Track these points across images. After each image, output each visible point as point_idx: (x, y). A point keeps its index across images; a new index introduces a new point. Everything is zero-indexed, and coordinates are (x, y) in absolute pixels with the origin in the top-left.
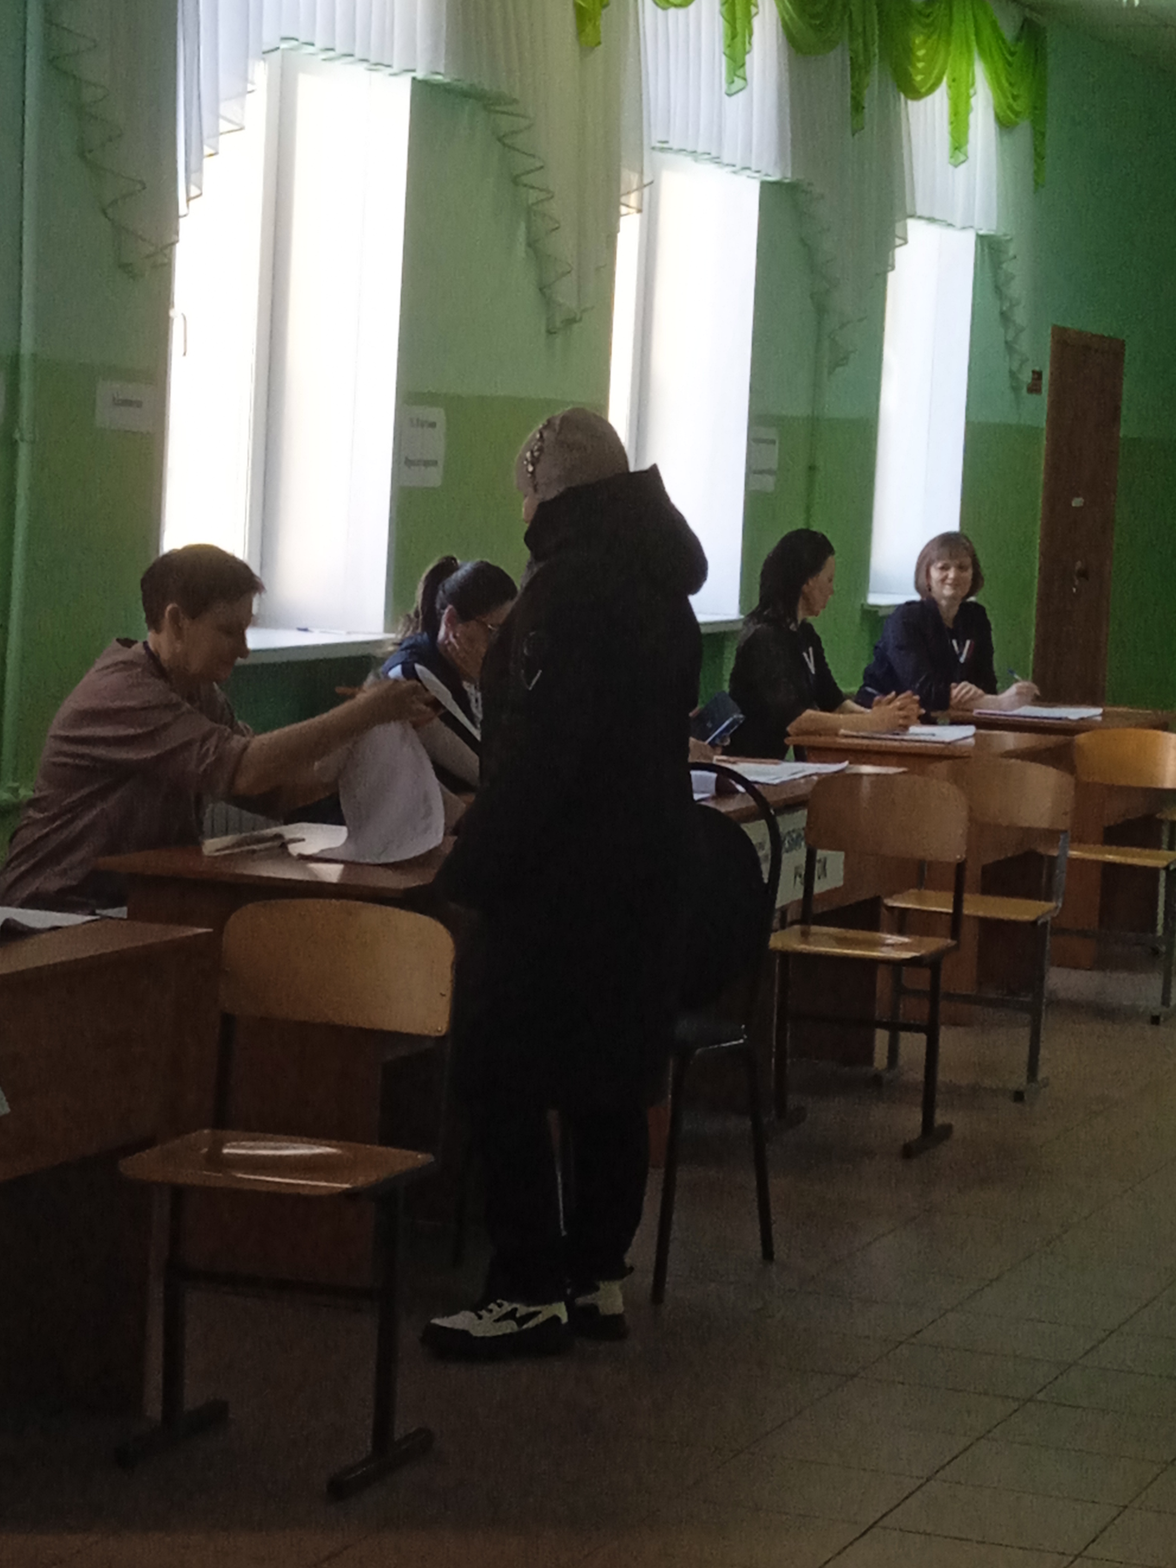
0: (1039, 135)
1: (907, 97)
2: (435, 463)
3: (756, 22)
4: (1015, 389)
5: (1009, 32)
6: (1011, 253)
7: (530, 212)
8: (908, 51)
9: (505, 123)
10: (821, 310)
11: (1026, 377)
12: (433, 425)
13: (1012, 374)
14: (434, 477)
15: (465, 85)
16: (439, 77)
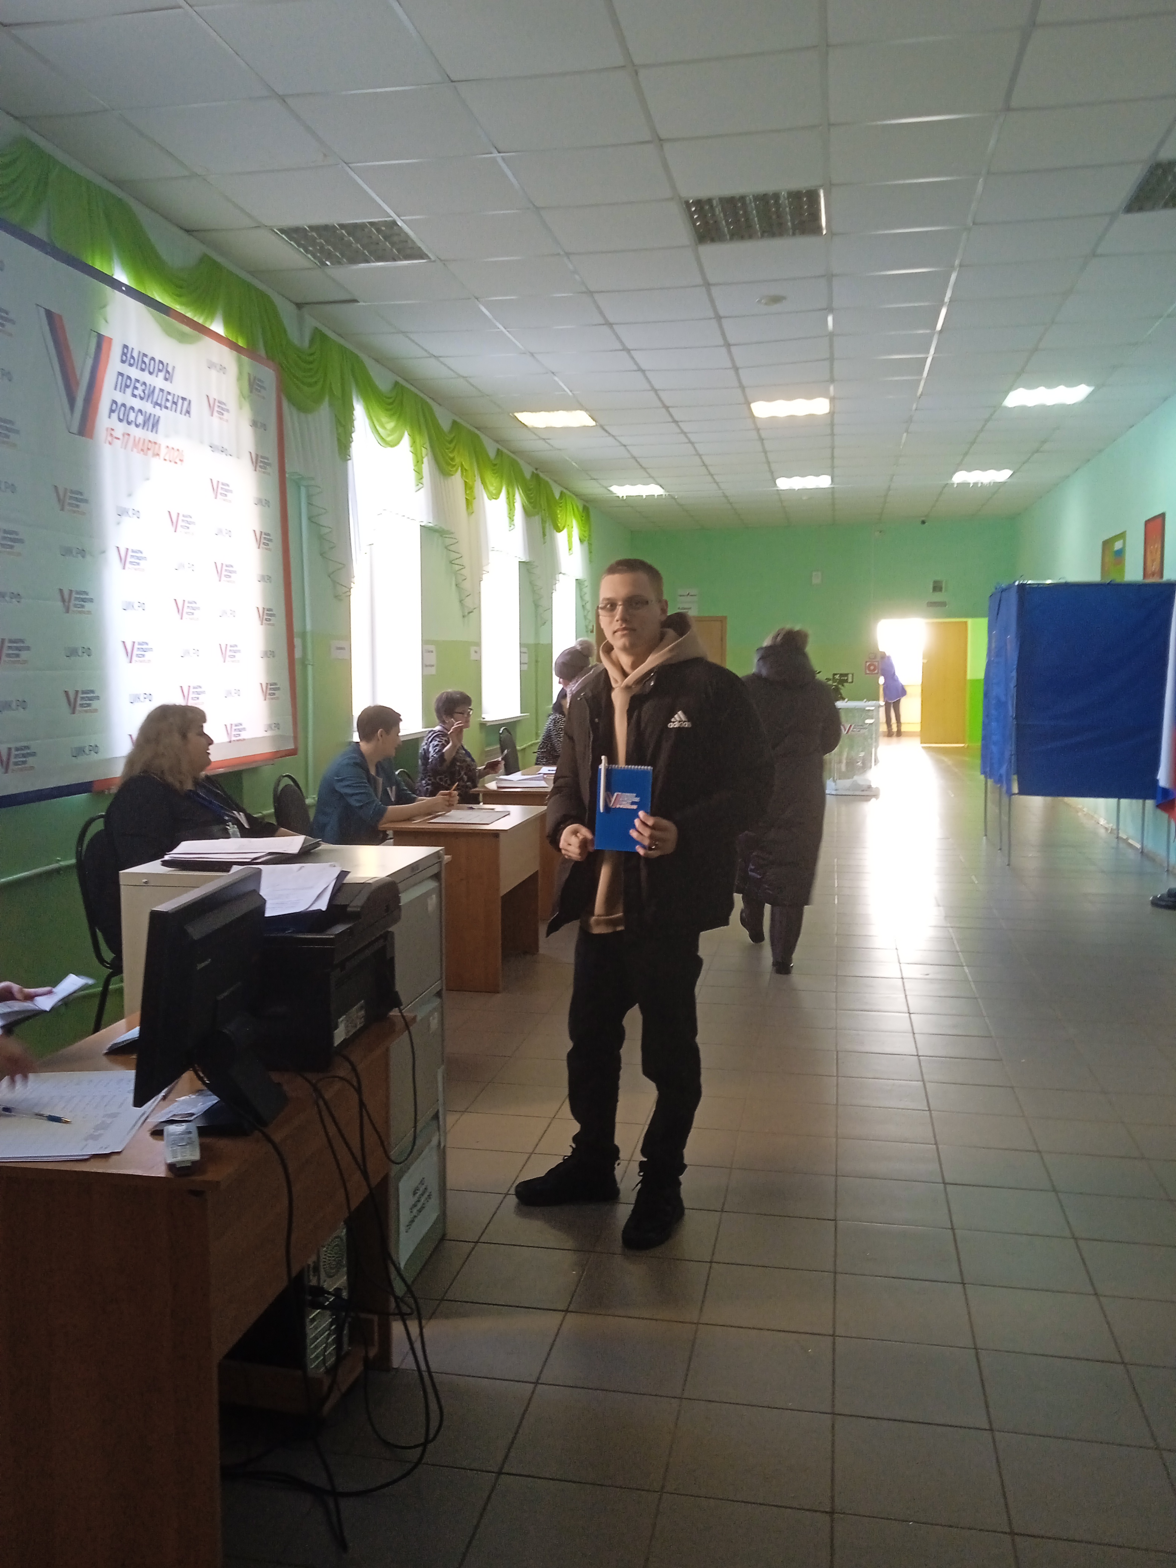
0: (590, 544)
1: (557, 531)
2: (433, 666)
3: (516, 504)
4: (587, 632)
5: (581, 509)
6: (586, 585)
7: (456, 573)
8: (556, 515)
9: (448, 541)
10: (537, 606)
11: (590, 627)
12: (432, 652)
13: (587, 627)
14: (433, 671)
15: (437, 527)
16: (430, 525)
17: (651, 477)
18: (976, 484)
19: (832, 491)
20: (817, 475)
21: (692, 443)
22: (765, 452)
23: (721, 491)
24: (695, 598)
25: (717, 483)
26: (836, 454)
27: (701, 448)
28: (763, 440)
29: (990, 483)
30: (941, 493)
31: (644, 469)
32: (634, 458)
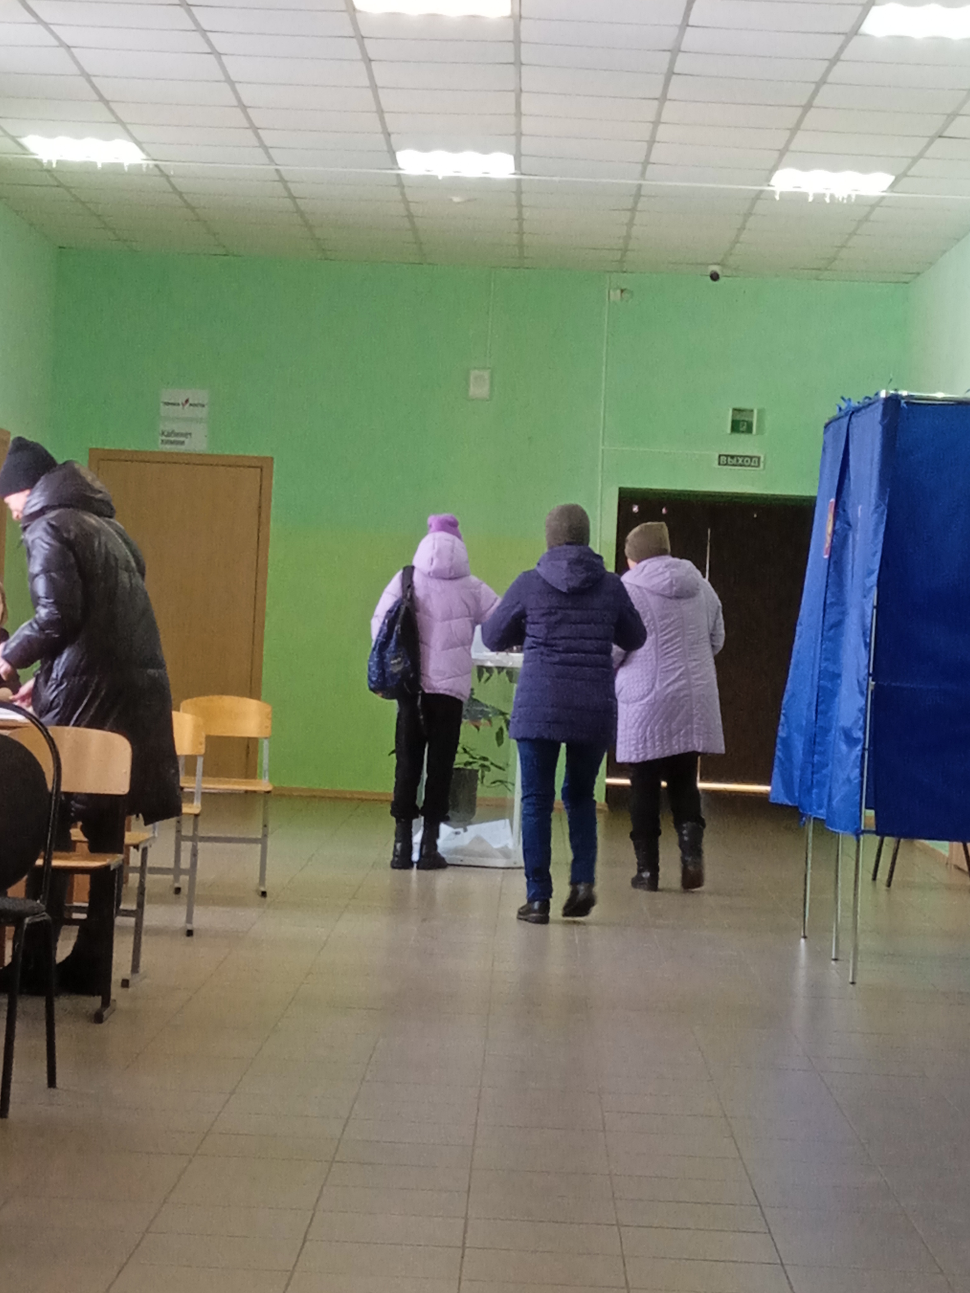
17: (119, 121)
18: (819, 198)
19: (518, 188)
20: (485, 150)
21: (218, 55)
22: (374, 87)
23: (273, 167)
24: (201, 413)
25: (265, 148)
26: (524, 108)
27: (234, 67)
28: (370, 60)
29: (849, 196)
30: (749, 214)
31: (106, 102)
32: (88, 77)
